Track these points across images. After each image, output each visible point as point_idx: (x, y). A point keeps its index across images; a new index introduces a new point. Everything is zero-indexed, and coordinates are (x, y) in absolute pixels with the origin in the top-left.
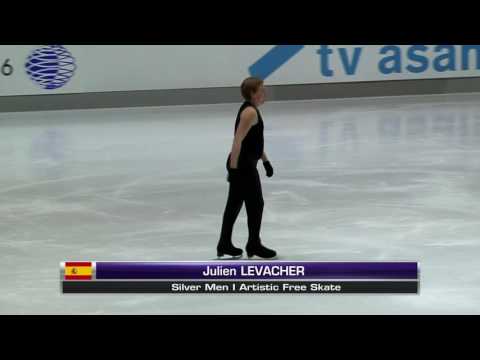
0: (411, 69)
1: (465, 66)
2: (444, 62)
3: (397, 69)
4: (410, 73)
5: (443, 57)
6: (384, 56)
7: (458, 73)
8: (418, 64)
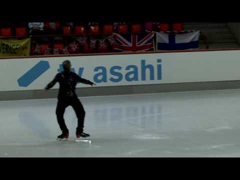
0: (112, 80)
1: (144, 78)
2: (132, 76)
3: (104, 80)
4: (112, 82)
5: (131, 73)
6: (96, 73)
7: (140, 82)
8: (116, 77)
